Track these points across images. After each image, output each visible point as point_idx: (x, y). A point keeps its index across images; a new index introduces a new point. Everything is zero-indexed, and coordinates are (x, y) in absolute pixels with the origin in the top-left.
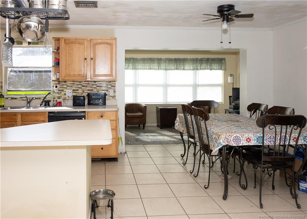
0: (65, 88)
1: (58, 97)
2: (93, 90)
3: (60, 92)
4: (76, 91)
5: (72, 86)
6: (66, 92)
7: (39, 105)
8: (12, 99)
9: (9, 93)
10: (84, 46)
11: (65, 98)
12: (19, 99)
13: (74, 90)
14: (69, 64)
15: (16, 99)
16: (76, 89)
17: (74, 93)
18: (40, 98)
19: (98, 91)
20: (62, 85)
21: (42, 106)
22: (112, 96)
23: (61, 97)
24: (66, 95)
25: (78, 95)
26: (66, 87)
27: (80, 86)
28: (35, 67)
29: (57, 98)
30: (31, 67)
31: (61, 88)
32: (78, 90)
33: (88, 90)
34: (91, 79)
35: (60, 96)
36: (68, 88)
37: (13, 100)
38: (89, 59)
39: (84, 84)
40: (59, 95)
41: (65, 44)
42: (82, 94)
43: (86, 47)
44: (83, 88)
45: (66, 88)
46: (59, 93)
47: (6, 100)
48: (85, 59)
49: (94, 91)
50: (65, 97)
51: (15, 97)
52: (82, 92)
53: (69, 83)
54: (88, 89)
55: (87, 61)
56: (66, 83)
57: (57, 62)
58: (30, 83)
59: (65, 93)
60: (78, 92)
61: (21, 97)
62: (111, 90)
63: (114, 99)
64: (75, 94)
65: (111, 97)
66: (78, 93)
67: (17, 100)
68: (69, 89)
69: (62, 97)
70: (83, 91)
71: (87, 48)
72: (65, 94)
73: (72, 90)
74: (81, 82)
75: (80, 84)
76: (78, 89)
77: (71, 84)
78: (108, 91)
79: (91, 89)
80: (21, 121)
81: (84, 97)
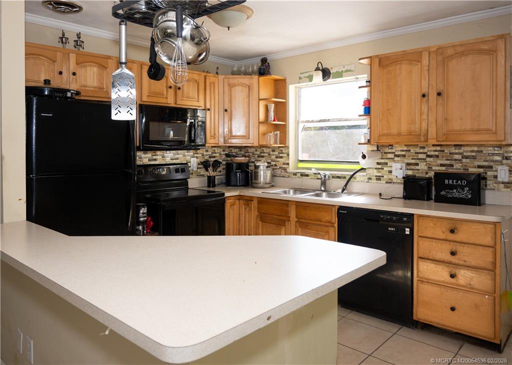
0: (389, 159)
1: (376, 176)
2: (452, 166)
3: (380, 166)
4: (413, 167)
5: (404, 156)
6: (391, 167)
7: (340, 191)
8: (301, 175)
9: (301, 165)
10: (421, 65)
11: (390, 179)
12: (313, 177)
13: (408, 164)
14: (388, 110)
15: (307, 175)
16: (413, 161)
17: (410, 169)
18: (345, 178)
19: (465, 169)
20: (385, 153)
21: (345, 191)
22: (503, 183)
23: (383, 177)
24: (393, 173)
25: (417, 175)
26: (393, 157)
27: (421, 156)
28: (340, 120)
29: (375, 178)
30: (333, 120)
31: (382, 159)
32: (417, 164)
33: (442, 165)
34: (437, 141)
35: (380, 174)
36: (396, 159)
37: (304, 177)
38: (433, 96)
39: (431, 151)
40: (379, 172)
41: (382, 69)
42: (427, 173)
43: (426, 68)
44: (428, 159)
45: (393, 159)
46: (379, 169)
47: (294, 176)
48: (424, 96)
49: (455, 167)
50: (390, 177)
51: (307, 172)
52: (426, 168)
53: (398, 149)
54: (439, 162)
55: (428, 101)
56: (392, 148)
57: (367, 106)
58: (332, 149)
59: (390, 169)
60: (417, 167)
61: (316, 174)
62: (500, 168)
63: (509, 189)
64: (410, 173)
65: (502, 185)
66: (419, 170)
67: (309, 178)
68: (398, 162)
69: (385, 177)
70: (429, 168)
71: (428, 70)
72: (390, 172)
73: (404, 165)
74: (424, 148)
75: (421, 151)
76: (418, 161)
77: (403, 151)
78: (494, 169)
79: (448, 162)
80: (296, 217)
81: (430, 179)
